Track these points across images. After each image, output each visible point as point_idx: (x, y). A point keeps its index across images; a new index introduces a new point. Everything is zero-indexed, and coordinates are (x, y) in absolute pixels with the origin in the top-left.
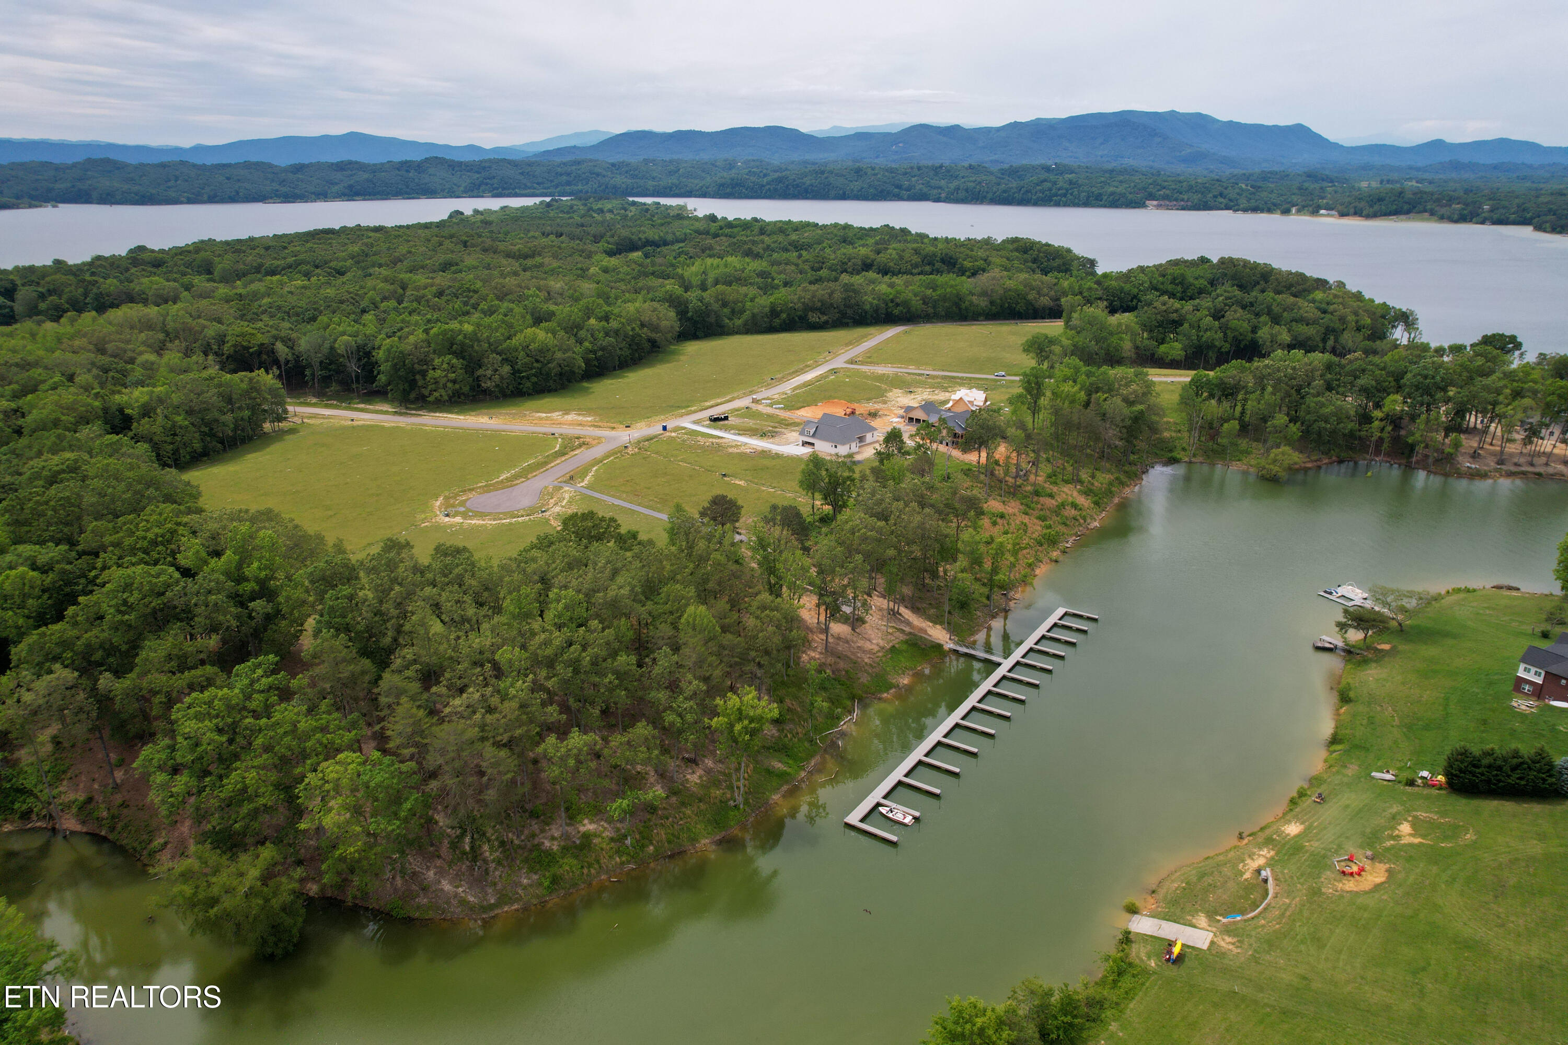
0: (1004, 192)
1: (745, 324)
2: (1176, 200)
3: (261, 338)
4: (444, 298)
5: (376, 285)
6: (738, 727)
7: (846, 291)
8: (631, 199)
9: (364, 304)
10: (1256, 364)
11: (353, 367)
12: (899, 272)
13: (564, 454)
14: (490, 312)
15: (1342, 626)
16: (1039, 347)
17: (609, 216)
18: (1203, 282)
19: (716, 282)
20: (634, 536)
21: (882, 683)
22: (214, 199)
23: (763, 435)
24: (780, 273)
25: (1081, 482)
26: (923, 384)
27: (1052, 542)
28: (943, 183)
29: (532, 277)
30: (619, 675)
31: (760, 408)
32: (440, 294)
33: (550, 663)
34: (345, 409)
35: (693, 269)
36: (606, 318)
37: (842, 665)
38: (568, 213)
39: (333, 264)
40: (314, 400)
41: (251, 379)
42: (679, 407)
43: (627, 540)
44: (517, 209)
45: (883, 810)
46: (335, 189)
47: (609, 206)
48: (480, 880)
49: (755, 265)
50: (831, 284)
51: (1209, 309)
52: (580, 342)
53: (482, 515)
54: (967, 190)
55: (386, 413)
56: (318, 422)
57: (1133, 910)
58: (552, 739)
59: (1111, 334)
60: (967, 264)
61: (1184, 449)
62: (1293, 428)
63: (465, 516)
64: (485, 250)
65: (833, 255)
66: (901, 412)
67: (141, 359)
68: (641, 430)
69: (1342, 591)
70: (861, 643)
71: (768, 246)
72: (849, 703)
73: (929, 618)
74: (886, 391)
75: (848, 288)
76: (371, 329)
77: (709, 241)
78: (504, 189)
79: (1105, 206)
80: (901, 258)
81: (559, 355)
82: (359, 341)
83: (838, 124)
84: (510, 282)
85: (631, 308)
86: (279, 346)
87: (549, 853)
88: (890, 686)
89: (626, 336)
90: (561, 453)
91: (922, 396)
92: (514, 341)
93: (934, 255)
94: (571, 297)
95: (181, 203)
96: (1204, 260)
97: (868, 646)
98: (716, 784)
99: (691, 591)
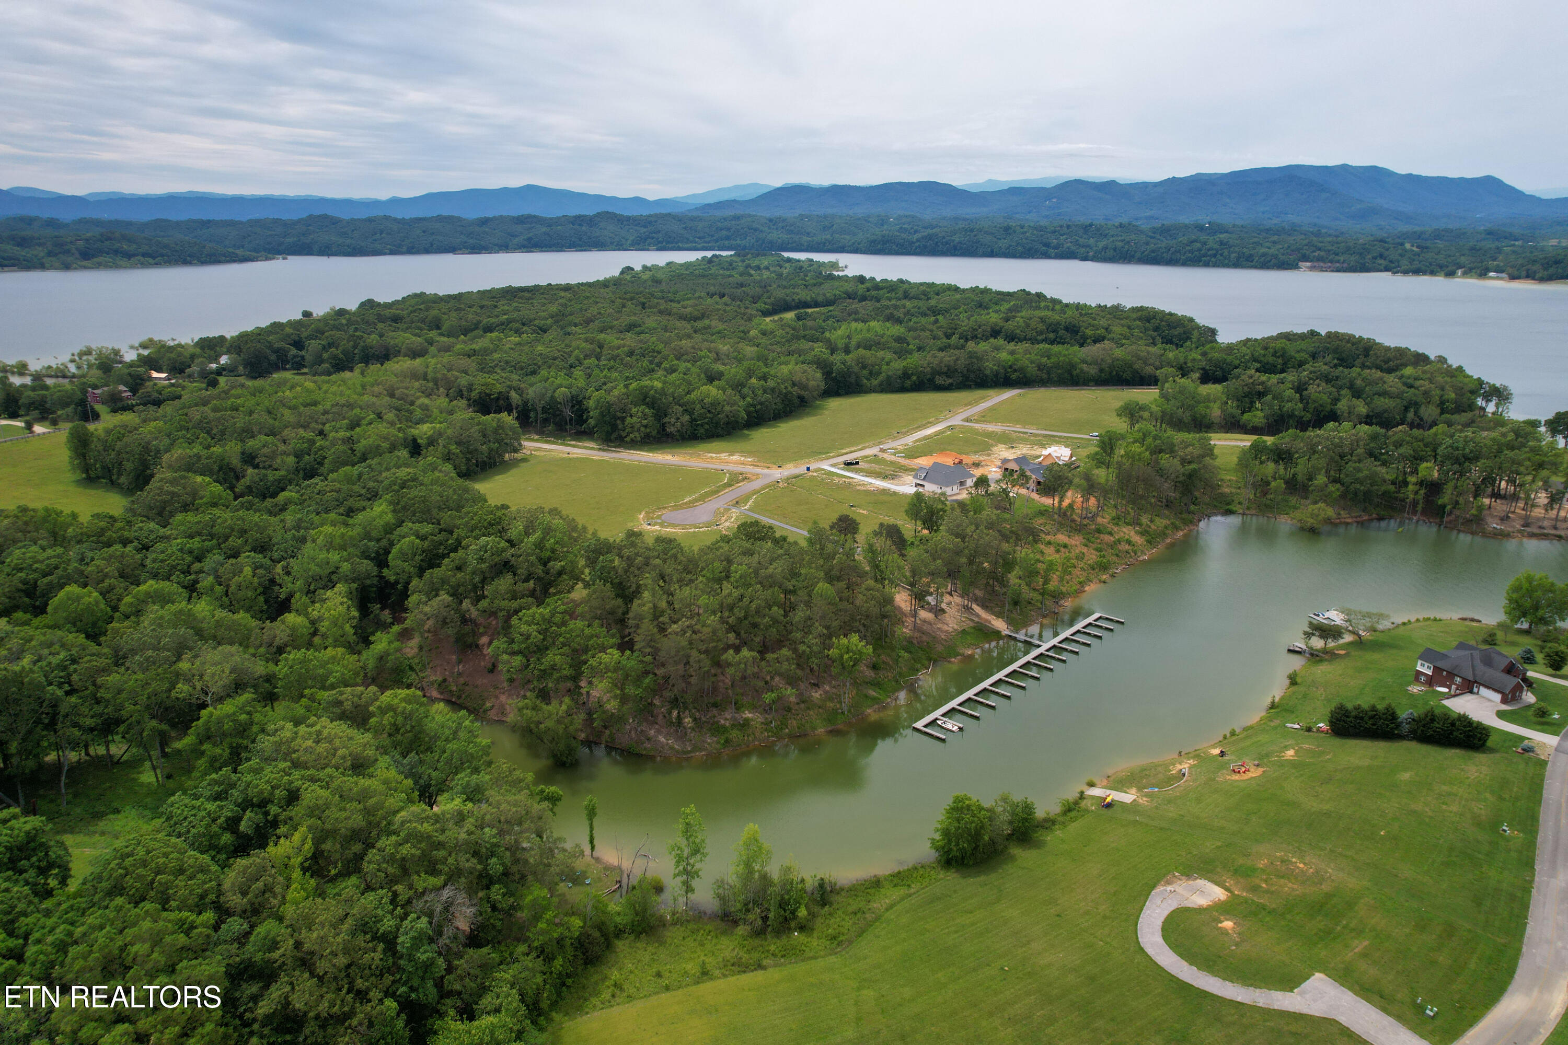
0: (1153, 251)
1: (881, 384)
2: (1331, 262)
3: (499, 388)
4: (634, 358)
5: (579, 343)
6: (846, 656)
7: (971, 357)
8: (786, 255)
9: (572, 360)
10: (1308, 433)
11: (568, 412)
12: (1025, 339)
13: (731, 485)
14: (672, 370)
15: (1308, 635)
16: (1131, 412)
17: (766, 274)
18: (1303, 355)
19: (858, 346)
20: (784, 539)
21: (951, 651)
22: (412, 250)
23: (885, 477)
24: (915, 339)
25: (1140, 525)
26: (1024, 441)
27: (1104, 568)
28: (1092, 241)
29: (705, 340)
30: (772, 618)
31: (885, 456)
32: (631, 354)
33: (731, 608)
34: (561, 444)
35: (840, 332)
36: (764, 378)
37: (925, 638)
38: (728, 269)
39: (536, 322)
40: (537, 437)
41: (499, 420)
42: (820, 453)
43: (780, 542)
44: (682, 265)
45: (939, 722)
46: (516, 240)
47: (766, 263)
48: (682, 736)
49: (896, 330)
50: (957, 352)
51: (1293, 382)
52: (744, 397)
53: (673, 525)
54: (1115, 249)
55: (592, 449)
56: (543, 454)
57: (1091, 785)
58: (731, 651)
59: (1199, 402)
60: (1089, 332)
61: (1240, 503)
62: (1332, 488)
63: (662, 525)
64: (661, 312)
65: (966, 322)
66: (999, 463)
67: (418, 402)
68: (790, 470)
69: (1327, 615)
70: (939, 626)
71: (908, 311)
72: (926, 663)
73: (994, 613)
74: (992, 446)
75: (971, 355)
76: (581, 383)
77: (855, 305)
78: (668, 242)
79: (1255, 267)
80: (1028, 326)
81: (727, 408)
82: (574, 392)
83: (994, 177)
84: (686, 344)
85: (785, 369)
86: (513, 395)
87: (724, 727)
88: (958, 654)
89: (780, 393)
90: (729, 485)
91: (1023, 450)
92: (693, 396)
93: (1058, 323)
94: (735, 358)
95: (385, 254)
96: (1313, 333)
97: (945, 628)
98: (831, 699)
99: (822, 574)
